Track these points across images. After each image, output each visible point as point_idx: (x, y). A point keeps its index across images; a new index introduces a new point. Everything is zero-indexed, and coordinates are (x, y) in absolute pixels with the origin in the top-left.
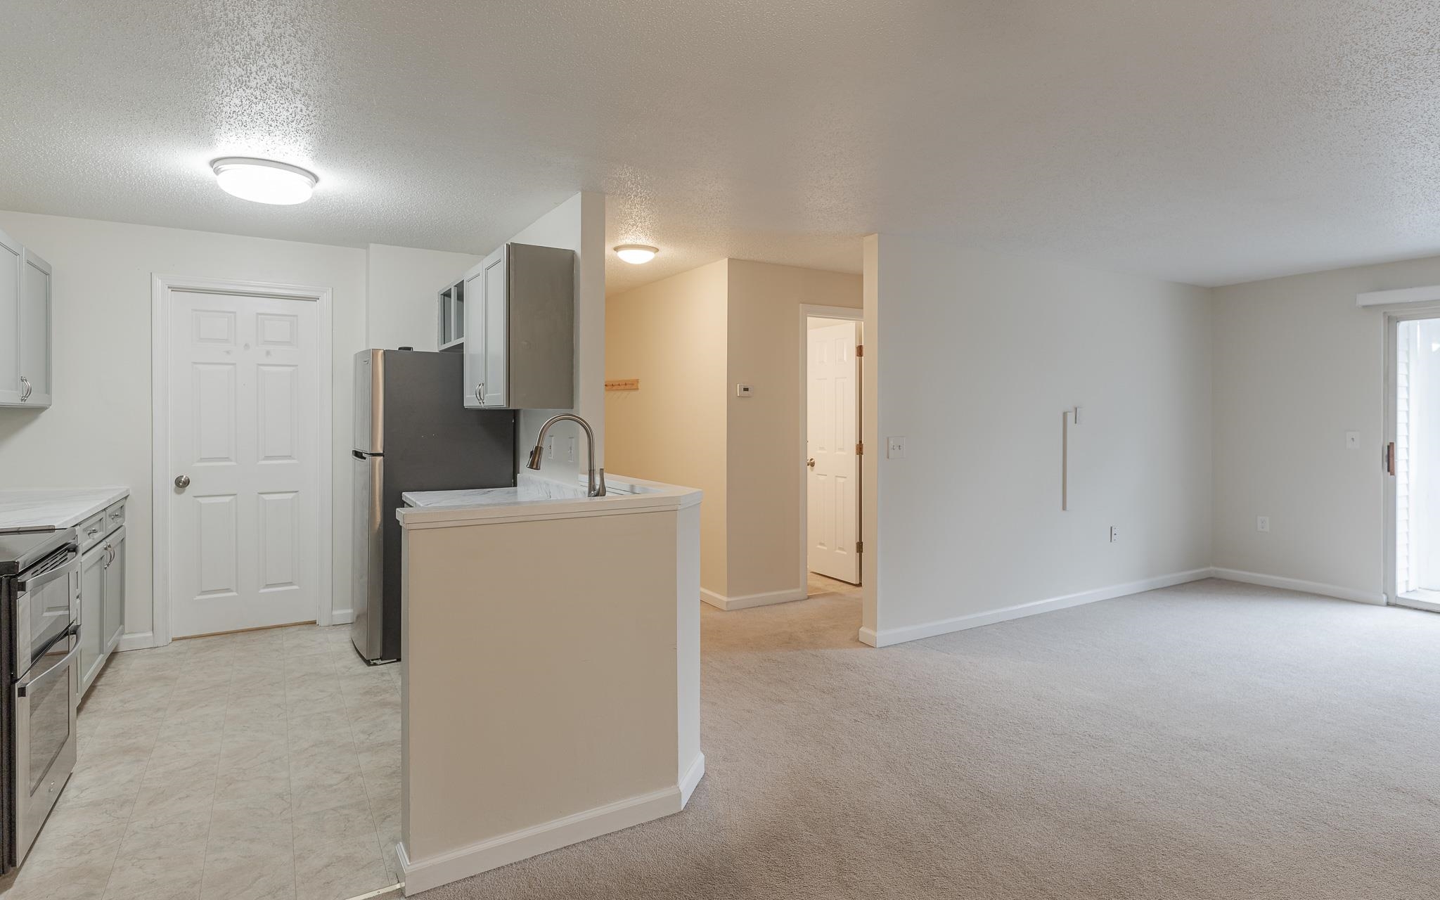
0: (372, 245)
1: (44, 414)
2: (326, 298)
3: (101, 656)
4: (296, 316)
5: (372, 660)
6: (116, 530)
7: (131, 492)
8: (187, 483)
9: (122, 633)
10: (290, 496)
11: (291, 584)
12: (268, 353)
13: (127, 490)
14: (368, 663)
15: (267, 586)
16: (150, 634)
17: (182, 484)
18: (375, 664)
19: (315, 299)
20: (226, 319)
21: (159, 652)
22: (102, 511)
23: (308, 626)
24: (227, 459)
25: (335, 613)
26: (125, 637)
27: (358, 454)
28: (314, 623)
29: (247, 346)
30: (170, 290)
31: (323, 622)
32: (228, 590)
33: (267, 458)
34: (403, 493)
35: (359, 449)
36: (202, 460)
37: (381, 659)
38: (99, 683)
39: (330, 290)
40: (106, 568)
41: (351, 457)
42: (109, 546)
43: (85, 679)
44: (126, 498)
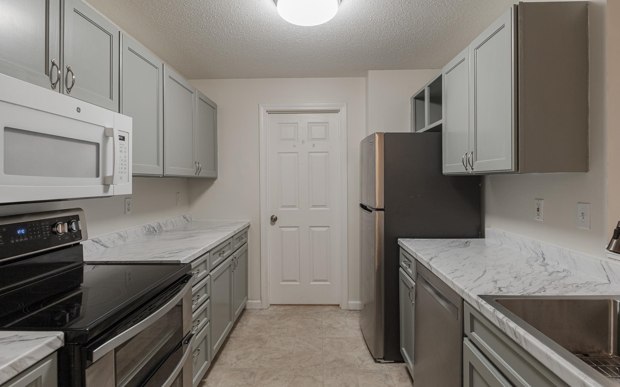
0: (370, 71)
1: (216, 181)
2: (343, 110)
3: (230, 322)
4: (328, 123)
5: (378, 359)
6: (242, 246)
7: (251, 224)
8: (276, 219)
9: (247, 299)
10: (325, 229)
11: (326, 281)
12: (314, 145)
13: (249, 223)
14: (376, 361)
15: (315, 281)
16: (259, 301)
17: (274, 220)
18: (379, 362)
19: (337, 111)
20: (293, 127)
21: (263, 313)
22: (231, 238)
23: (335, 307)
24: (294, 206)
25: (350, 302)
26: (249, 301)
27: (363, 206)
28: (338, 305)
29: (303, 142)
30: (267, 113)
31: (343, 307)
32: (295, 281)
33: (314, 206)
34: (399, 239)
35: (365, 203)
36: (283, 207)
37: (384, 359)
38: (232, 336)
39: (346, 104)
40: (232, 271)
41: (359, 208)
42: (235, 258)
43: (215, 348)
44: (248, 227)
